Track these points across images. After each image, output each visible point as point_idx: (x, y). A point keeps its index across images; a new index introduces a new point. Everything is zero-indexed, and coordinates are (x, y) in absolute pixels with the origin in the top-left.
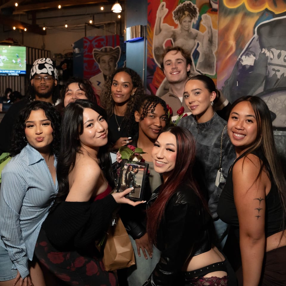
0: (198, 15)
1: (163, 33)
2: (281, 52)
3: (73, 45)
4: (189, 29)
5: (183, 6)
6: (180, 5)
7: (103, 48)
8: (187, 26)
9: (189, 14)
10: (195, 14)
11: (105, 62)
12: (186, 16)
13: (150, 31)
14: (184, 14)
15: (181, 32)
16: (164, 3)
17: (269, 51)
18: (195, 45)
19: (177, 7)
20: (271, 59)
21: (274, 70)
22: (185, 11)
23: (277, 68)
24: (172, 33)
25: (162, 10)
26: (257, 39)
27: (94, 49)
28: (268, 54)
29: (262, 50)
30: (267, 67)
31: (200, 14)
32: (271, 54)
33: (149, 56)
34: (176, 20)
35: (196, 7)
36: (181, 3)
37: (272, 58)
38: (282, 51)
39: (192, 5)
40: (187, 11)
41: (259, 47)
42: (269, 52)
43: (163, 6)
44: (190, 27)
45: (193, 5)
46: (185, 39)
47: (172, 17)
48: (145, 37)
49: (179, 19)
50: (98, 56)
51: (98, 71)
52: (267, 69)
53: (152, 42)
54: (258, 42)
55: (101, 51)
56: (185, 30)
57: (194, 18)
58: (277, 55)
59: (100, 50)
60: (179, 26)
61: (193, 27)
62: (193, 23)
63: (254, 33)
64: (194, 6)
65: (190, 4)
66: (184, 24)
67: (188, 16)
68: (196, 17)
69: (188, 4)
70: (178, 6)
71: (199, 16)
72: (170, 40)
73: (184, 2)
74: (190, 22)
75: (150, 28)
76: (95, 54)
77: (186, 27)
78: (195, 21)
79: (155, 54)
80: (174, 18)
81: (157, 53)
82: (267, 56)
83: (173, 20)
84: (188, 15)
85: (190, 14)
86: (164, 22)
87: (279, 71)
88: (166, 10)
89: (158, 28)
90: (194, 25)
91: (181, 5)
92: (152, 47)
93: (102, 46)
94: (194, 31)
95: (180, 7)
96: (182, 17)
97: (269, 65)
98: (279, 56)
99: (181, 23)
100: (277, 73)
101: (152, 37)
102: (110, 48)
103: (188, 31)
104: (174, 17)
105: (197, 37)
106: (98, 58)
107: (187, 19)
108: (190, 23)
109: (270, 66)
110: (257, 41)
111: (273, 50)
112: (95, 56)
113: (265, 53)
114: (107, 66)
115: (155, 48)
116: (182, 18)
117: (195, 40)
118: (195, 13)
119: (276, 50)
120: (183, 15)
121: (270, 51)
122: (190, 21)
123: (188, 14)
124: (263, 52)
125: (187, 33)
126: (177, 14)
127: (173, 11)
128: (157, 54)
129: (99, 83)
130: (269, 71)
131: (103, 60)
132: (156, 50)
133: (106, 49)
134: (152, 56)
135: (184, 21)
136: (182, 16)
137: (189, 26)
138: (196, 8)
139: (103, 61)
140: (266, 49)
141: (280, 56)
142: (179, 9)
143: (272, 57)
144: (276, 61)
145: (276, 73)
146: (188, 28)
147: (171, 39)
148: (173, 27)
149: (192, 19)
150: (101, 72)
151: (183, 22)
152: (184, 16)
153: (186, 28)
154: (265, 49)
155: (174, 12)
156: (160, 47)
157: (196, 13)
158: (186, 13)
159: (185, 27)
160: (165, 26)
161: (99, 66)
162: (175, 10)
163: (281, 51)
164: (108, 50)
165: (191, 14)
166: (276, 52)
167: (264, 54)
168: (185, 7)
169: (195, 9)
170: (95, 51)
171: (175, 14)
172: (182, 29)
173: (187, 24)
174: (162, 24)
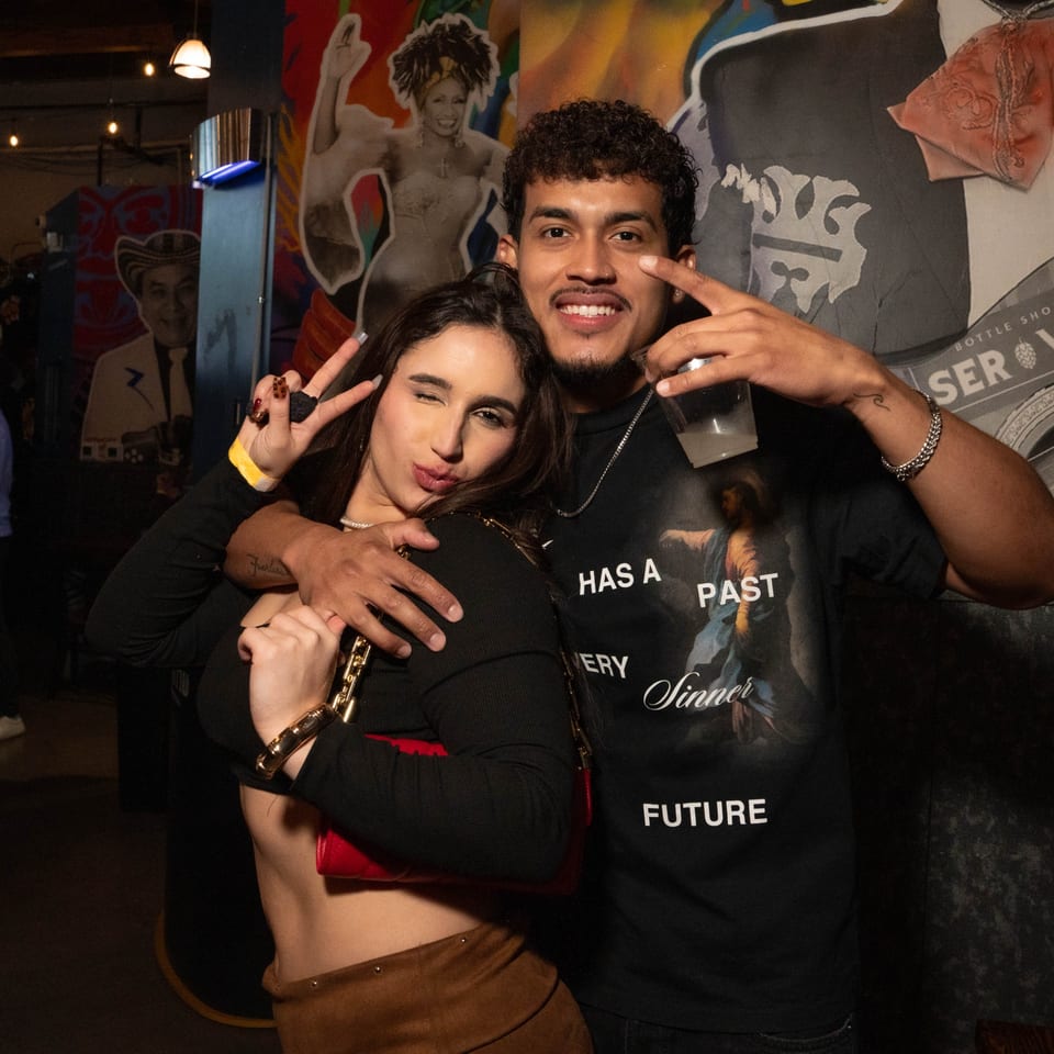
0: (495, 73)
1: (348, 144)
2: (811, 182)
3: (43, 221)
4: (457, 132)
5: (433, 35)
6: (423, 30)
7: (158, 235)
8: (447, 117)
9: (459, 70)
10: (482, 70)
11: (162, 293)
12: (445, 75)
13: (289, 135)
14: (437, 67)
15: (424, 144)
16: (356, 19)
17: (757, 175)
18: (479, 199)
19: (410, 38)
20: (768, 217)
21: (779, 268)
22: (444, 54)
23: (793, 260)
24: (384, 148)
25: (346, 48)
26: (703, 121)
27: (120, 239)
28: (752, 191)
29: (723, 174)
30: (747, 253)
31: (502, 68)
32: (767, 190)
33: (282, 242)
34: (401, 90)
35: (486, 38)
36: (423, 22)
37: (774, 212)
38: (817, 180)
39: (470, 32)
40: (448, 55)
41: (712, 156)
42: (758, 182)
43: (350, 30)
44: (461, 125)
45: (475, 30)
46: (439, 176)
47: (387, 82)
48: (272, 161)
49: (416, 87)
50: (136, 266)
51: (136, 329)
52: (746, 267)
53: (297, 183)
54: (706, 131)
55: (150, 246)
56: (437, 134)
57: (477, 86)
58: (794, 202)
59: (143, 244)
60: (416, 120)
61: (473, 126)
62: (475, 108)
63: (687, 93)
64: (479, 37)
65: (464, 25)
66: (436, 109)
67: (451, 75)
68: (488, 80)
69: (453, 28)
70: (411, 32)
71: (499, 79)
72: (372, 176)
73: (440, 16)
74: (463, 101)
75: (291, 121)
76: (124, 260)
77: (443, 122)
78: (480, 98)
79: (309, 236)
80: (393, 85)
81: (318, 232)
82: (746, 201)
83: (390, 91)
84: (455, 73)
85: (463, 69)
86: (351, 100)
87: (802, 274)
88: (362, 50)
89: (326, 122)
90: (475, 116)
91: (426, 30)
92: (295, 203)
93: (154, 228)
94: (476, 140)
95: (421, 39)
96: (426, 79)
97: (758, 246)
98: (804, 202)
99: (422, 106)
100: (796, 285)
101: (300, 163)
102: (184, 235)
103: (452, 139)
104: (395, 78)
105: (488, 169)
106: (134, 273)
107: (450, 88)
108: (459, 107)
109: (762, 248)
110: (701, 127)
111: (776, 172)
112: (123, 266)
113: (739, 187)
114: (172, 307)
115: (308, 208)
116: (429, 84)
117: (482, 180)
118: (484, 66)
119: (788, 173)
120: (431, 73)
121: (763, 179)
122: (462, 97)
123: (453, 68)
124: (728, 182)
125: (446, 147)
126: (409, 68)
127: (390, 53)
128: (316, 234)
129: (138, 376)
130: (756, 276)
131: (154, 283)
132: (314, 219)
133: (169, 239)
134: (294, 243)
135: (435, 98)
136: (430, 78)
137: (457, 119)
138: (487, 47)
139: (156, 288)
140: (742, 165)
141: (811, 203)
142: (415, 45)
143: (770, 205)
144: (788, 226)
145: (788, 283)
146: (453, 125)
147: (381, 172)
148: (389, 122)
149: (468, 89)
150: (146, 331)
151: (430, 103)
152: (436, 76)
153: (445, 127)
154: (740, 168)
155: (395, 59)
156: (330, 203)
157: (489, 66)
158: (447, 63)
159: (440, 124)
160: (355, 116)
161: (140, 306)
162: (401, 49)
163: (812, 179)
164: (178, 243)
165: (466, 68)
166: (792, 183)
167: (735, 191)
168: (443, 38)
169: (484, 49)
170: (124, 245)
171: (397, 66)
172: (427, 128)
173: (449, 112)
174: (341, 107)
